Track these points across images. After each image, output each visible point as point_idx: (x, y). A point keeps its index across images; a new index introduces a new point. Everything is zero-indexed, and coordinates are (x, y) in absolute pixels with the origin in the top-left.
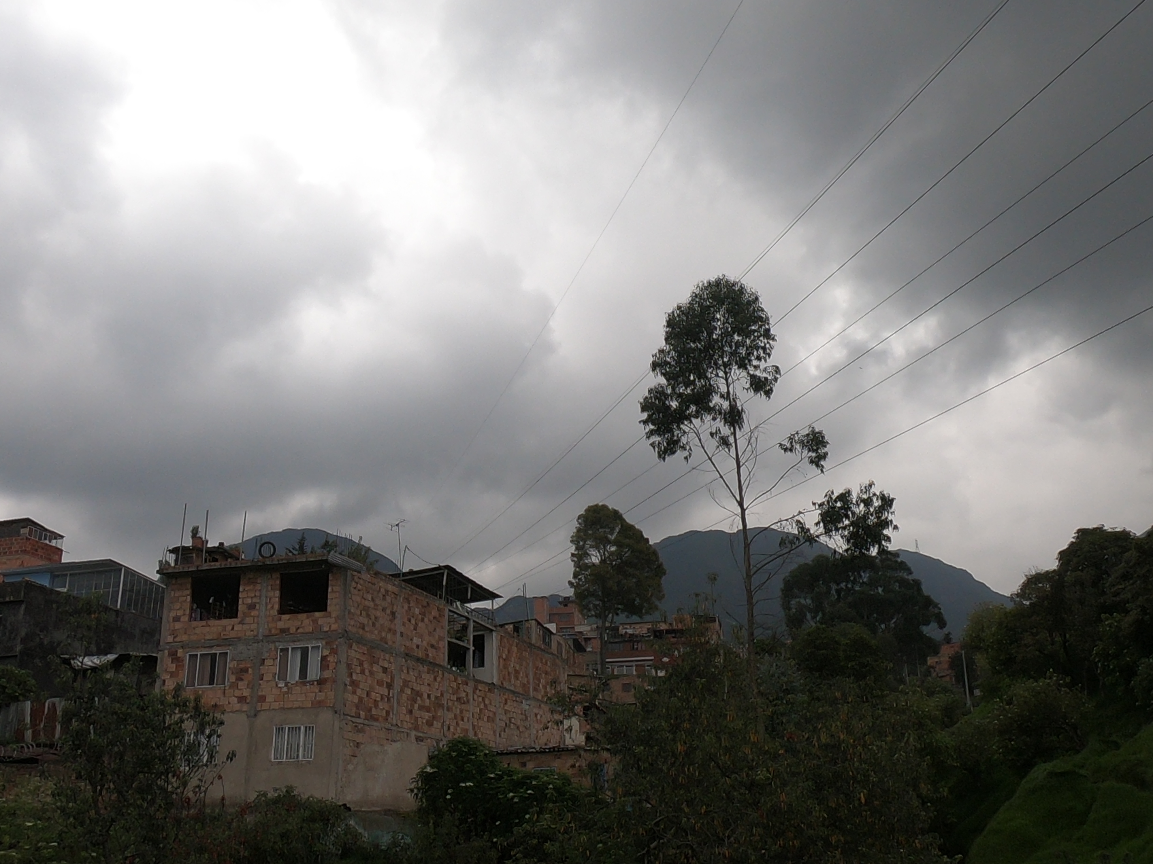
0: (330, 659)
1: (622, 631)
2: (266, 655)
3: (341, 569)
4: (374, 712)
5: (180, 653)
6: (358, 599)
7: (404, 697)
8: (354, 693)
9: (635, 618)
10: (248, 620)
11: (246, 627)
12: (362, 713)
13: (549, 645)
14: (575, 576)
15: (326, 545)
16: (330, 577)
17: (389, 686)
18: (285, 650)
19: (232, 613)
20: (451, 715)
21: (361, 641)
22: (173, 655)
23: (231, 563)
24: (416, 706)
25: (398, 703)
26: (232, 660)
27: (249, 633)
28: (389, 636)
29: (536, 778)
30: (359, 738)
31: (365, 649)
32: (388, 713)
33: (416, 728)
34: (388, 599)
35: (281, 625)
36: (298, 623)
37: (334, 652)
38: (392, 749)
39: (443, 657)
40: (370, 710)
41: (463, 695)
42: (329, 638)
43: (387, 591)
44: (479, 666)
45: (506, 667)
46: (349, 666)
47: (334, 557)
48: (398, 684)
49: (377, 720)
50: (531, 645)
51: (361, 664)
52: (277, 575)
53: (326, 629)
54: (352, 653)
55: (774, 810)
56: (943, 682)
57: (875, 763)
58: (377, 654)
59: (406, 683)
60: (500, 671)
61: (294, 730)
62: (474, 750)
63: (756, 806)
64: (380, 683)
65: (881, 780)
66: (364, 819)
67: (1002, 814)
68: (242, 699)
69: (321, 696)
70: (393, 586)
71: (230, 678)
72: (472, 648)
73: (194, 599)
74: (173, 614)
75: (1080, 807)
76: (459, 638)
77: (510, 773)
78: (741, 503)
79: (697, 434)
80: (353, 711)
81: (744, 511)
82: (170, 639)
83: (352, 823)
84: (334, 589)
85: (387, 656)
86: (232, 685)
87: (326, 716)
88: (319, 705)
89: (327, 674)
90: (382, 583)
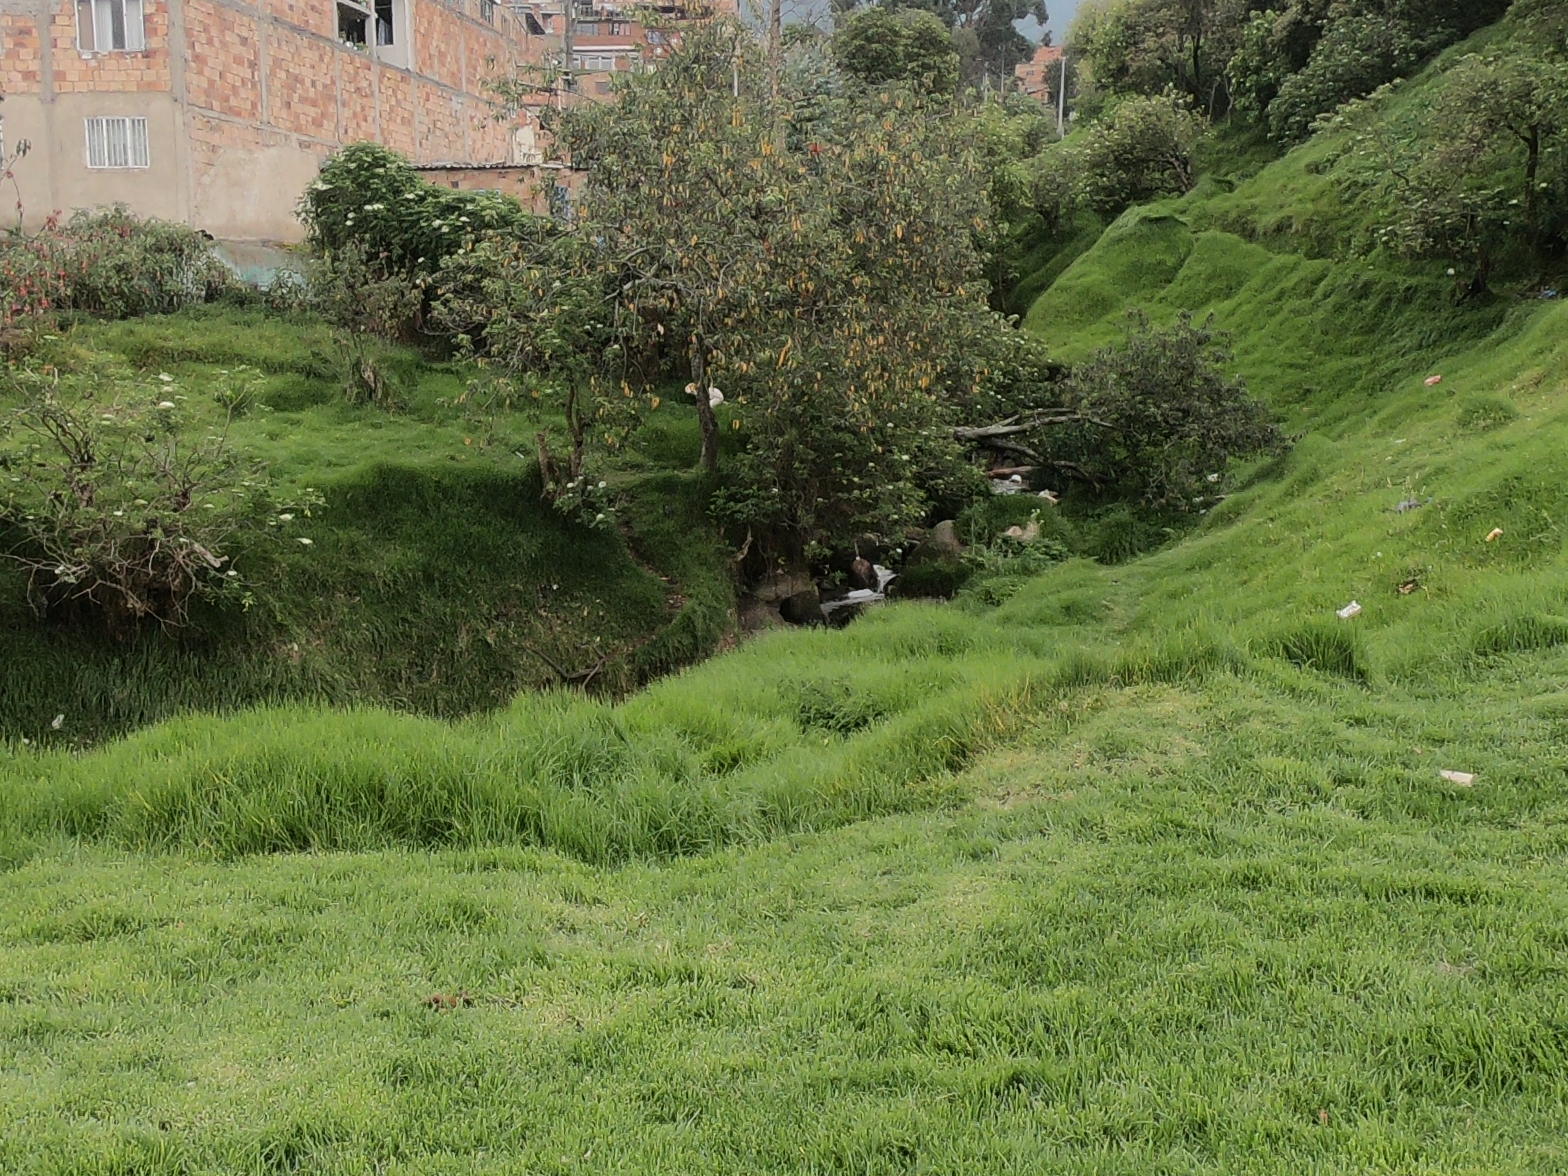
0: (159, 19)
4: (233, 102)
7: (277, 84)
8: (200, 73)
12: (216, 104)
17: (253, 65)
18: (85, 3)
20: (348, 113)
24: (296, 97)
25: (269, 90)
29: (472, 201)
30: (215, 138)
32: (254, 105)
33: (298, 128)
38: (266, 157)
39: (330, 26)
40: (227, 100)
41: (364, 84)
44: (386, 43)
45: (425, 46)
46: (188, 32)
48: (265, 62)
49: (238, 114)
51: (206, 30)
55: (786, 246)
56: (1031, 100)
57: (921, 188)
58: (230, 15)
59: (277, 63)
60: (417, 52)
61: (116, 124)
62: (379, 161)
63: (763, 236)
64: (238, 60)
65: (926, 210)
66: (234, 251)
67: (1076, 267)
68: (29, 75)
69: (150, 76)
71: (5, 43)
72: (374, 15)
76: (354, 1)
77: (436, 193)
80: (202, 100)
83: (216, 256)
85: (246, 20)
86: (9, 54)
87: (161, 105)
88: (148, 88)
89: (155, 42)
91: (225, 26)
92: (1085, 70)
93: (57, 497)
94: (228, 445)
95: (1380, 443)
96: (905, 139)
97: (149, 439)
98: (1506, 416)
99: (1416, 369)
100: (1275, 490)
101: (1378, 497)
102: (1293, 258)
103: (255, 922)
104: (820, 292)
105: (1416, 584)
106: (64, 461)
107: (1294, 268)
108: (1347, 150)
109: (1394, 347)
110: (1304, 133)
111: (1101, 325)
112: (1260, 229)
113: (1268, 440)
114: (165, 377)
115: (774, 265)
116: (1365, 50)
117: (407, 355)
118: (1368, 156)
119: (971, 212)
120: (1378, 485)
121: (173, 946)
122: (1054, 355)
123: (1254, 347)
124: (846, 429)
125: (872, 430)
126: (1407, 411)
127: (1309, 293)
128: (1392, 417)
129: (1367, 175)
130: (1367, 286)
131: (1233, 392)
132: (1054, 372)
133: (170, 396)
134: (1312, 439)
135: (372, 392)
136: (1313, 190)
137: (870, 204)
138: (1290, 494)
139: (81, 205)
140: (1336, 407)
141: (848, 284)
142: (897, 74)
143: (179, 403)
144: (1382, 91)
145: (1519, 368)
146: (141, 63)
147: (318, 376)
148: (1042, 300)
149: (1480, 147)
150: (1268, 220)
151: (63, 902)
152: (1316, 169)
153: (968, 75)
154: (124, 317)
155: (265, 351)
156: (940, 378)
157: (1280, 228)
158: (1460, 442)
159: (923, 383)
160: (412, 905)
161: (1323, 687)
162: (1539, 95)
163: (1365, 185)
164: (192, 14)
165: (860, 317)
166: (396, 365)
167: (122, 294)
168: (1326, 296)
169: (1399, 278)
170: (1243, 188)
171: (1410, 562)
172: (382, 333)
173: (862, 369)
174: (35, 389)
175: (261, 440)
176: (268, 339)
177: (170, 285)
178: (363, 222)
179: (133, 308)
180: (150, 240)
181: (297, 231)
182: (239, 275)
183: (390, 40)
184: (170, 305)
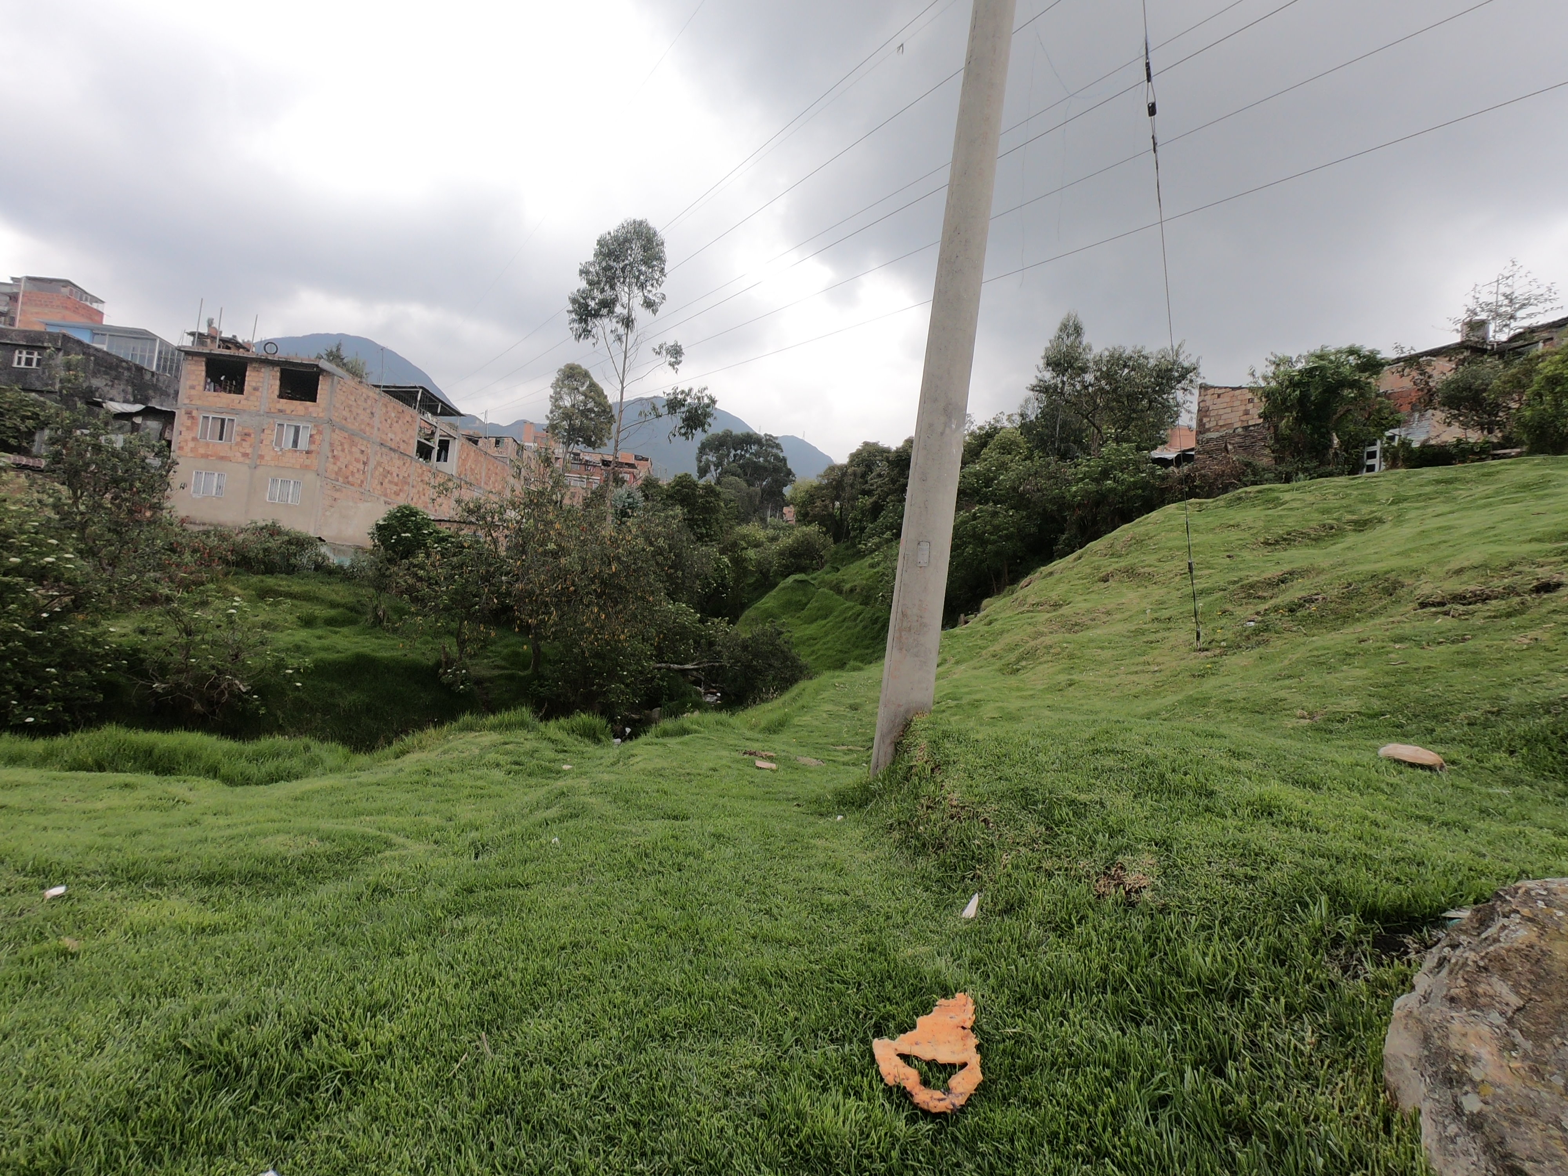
0: (317, 437)
1: (581, 457)
2: (265, 427)
3: (330, 374)
4: (350, 479)
5: (195, 413)
6: (343, 398)
7: (377, 473)
8: (335, 464)
9: (590, 449)
10: (252, 398)
11: (251, 403)
12: (341, 479)
13: (521, 457)
14: (551, 412)
16: (321, 378)
17: (365, 463)
18: (281, 425)
19: (240, 390)
21: (342, 429)
22: (189, 413)
23: (240, 353)
24: (386, 480)
25: (372, 476)
26: (238, 425)
27: (253, 408)
28: (368, 429)
30: (337, 495)
31: (346, 435)
32: (362, 481)
33: (384, 495)
34: (369, 402)
35: (279, 406)
36: (293, 408)
37: (320, 432)
38: (362, 505)
39: (412, 450)
40: (347, 478)
42: (316, 422)
43: (368, 397)
44: (442, 461)
46: (331, 445)
47: (324, 364)
48: (372, 463)
49: (352, 485)
50: (485, 453)
51: (342, 444)
52: (277, 369)
53: (315, 415)
54: (335, 436)
55: (558, 568)
58: (356, 439)
59: (379, 464)
60: (460, 466)
61: (285, 482)
62: (414, 514)
64: (357, 460)
66: (333, 548)
67: (764, 599)
68: (245, 455)
69: (308, 462)
70: (374, 394)
71: (236, 438)
72: (437, 448)
73: (208, 374)
74: (189, 383)
75: (804, 600)
76: (428, 440)
77: (438, 532)
78: (622, 383)
79: (603, 328)
80: (333, 476)
81: (623, 388)
82: (187, 401)
83: (323, 550)
84: (323, 387)
85: (365, 443)
86: (237, 444)
87: (310, 476)
88: (306, 468)
89: (313, 447)
90: (364, 390)
91: (353, 444)
102: (853, 604)
104: (576, 592)
106: (176, 634)
115: (552, 577)
123: (828, 642)
127: (855, 620)
139: (255, 518)
146: (304, 456)
147: (357, 612)
148: (746, 613)
154: (263, 574)
166: (397, 610)
167: (264, 563)
168: (861, 621)
173: (593, 629)
176: (339, 592)
177: (293, 561)
178: (400, 540)
179: (270, 569)
180: (287, 538)
181: (369, 544)
182: (334, 560)
183: (446, 460)
184: (291, 570)
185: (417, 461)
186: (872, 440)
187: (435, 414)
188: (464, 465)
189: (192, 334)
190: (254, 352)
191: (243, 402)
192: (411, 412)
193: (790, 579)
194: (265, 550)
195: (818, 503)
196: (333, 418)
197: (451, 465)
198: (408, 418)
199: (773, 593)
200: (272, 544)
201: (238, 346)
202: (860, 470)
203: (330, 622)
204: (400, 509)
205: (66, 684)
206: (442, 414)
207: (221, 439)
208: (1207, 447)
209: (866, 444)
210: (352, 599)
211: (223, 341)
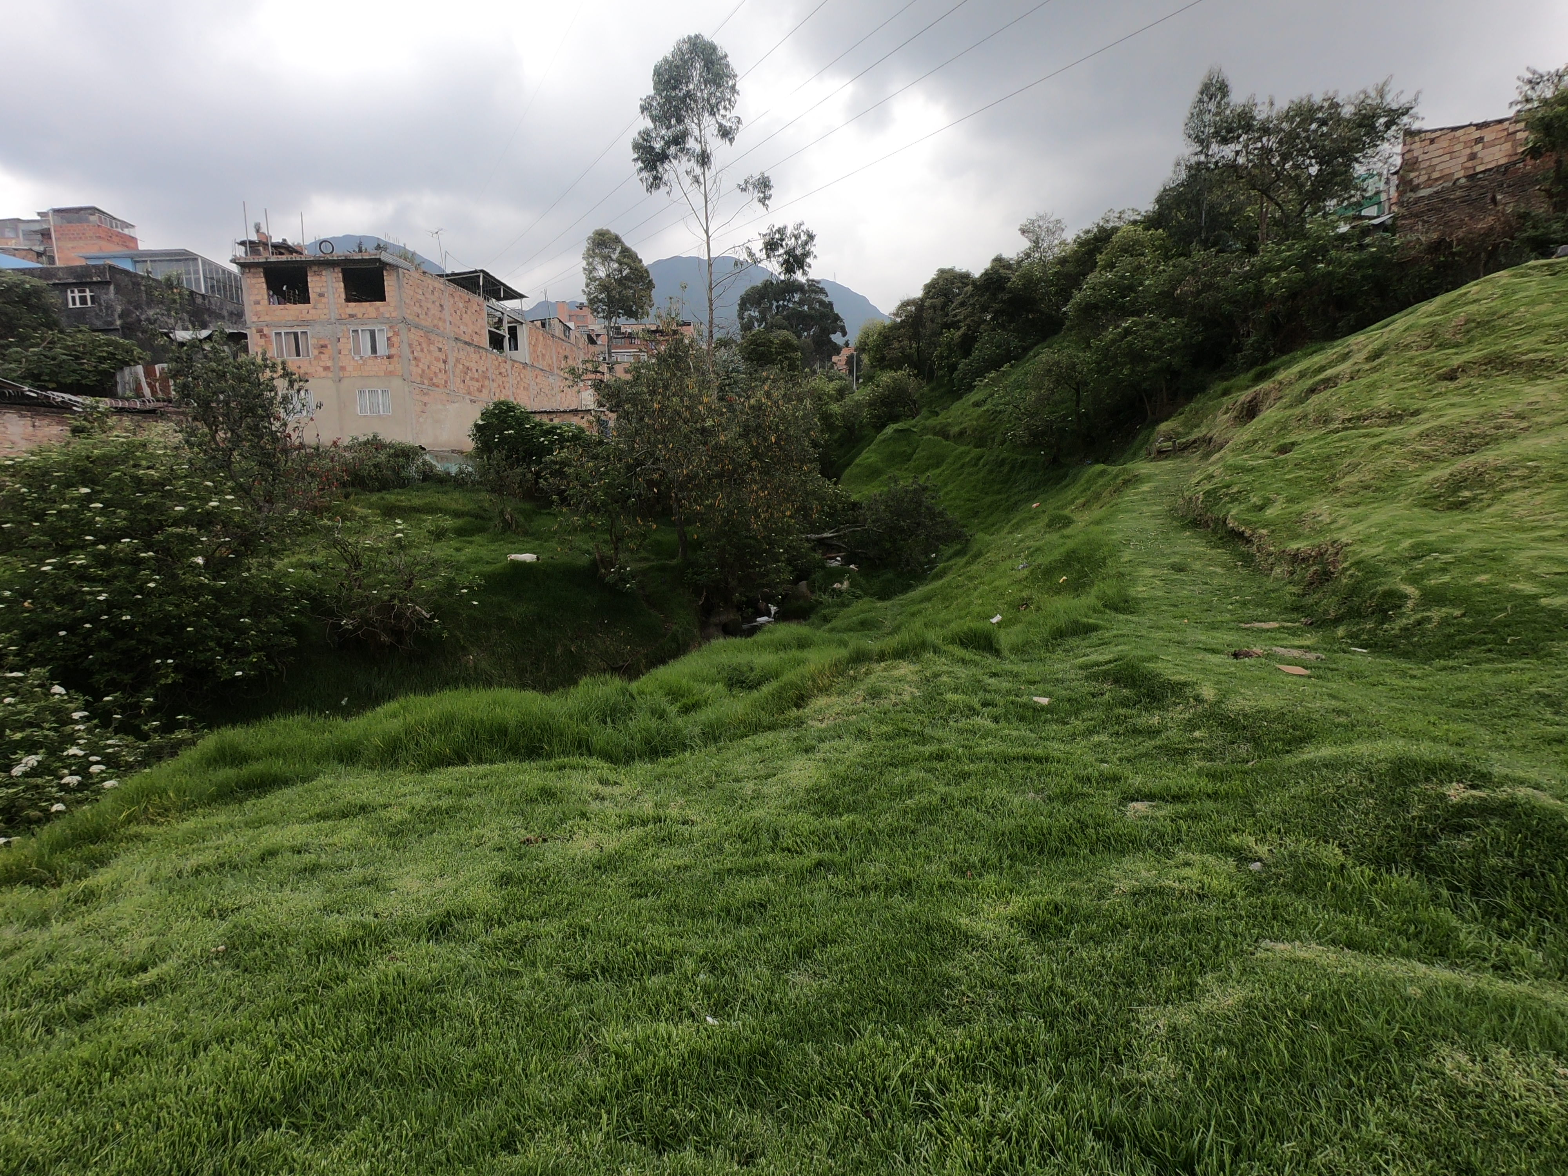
0: (394, 339)
1: (623, 330)
2: (340, 335)
3: (394, 267)
4: (435, 380)
5: (266, 331)
6: (411, 293)
7: (458, 371)
8: (417, 366)
9: (633, 320)
10: (319, 306)
11: (319, 311)
12: (426, 382)
13: (569, 337)
14: (587, 285)
15: (378, 247)
16: (385, 273)
17: (445, 362)
18: (356, 331)
19: (306, 300)
20: (495, 385)
21: (417, 327)
23: (295, 257)
24: (468, 378)
25: (454, 374)
26: (312, 337)
27: (322, 317)
28: (440, 324)
29: (560, 428)
30: (426, 399)
31: (422, 333)
32: (446, 382)
33: (469, 393)
34: (437, 294)
35: (349, 311)
36: (363, 310)
37: (396, 334)
38: (453, 408)
39: (485, 341)
40: (432, 379)
41: (503, 370)
42: (391, 323)
43: (434, 287)
44: (514, 350)
46: (410, 345)
47: (385, 257)
48: (451, 361)
49: (438, 386)
50: (553, 336)
51: (420, 344)
52: (338, 269)
53: (387, 315)
55: (716, 446)
56: (840, 373)
57: (784, 418)
58: (432, 336)
59: (458, 360)
60: (531, 354)
61: (373, 393)
62: (511, 408)
63: (705, 444)
64: (437, 359)
65: (787, 428)
66: (437, 456)
67: (864, 455)
68: (326, 368)
69: (391, 368)
70: (439, 284)
71: (313, 352)
72: (508, 336)
73: (269, 288)
74: (253, 298)
75: (909, 450)
76: (497, 328)
77: (541, 425)
78: (707, 232)
79: (676, 172)
80: (418, 380)
81: (708, 237)
82: (255, 319)
83: (427, 458)
84: (390, 283)
85: (441, 339)
86: (316, 358)
87: (397, 382)
88: (390, 374)
89: (393, 351)
90: (429, 281)
91: (430, 342)
92: (865, 359)
93: (342, 584)
94: (433, 554)
95: (1010, 537)
96: (776, 394)
97: (391, 553)
98: (1068, 522)
99: (1030, 500)
100: (962, 561)
101: (1009, 563)
102: (967, 448)
103: (435, 804)
104: (735, 470)
105: (1027, 606)
106: (345, 566)
107: (968, 453)
108: (991, 395)
109: (1016, 490)
110: (970, 388)
111: (877, 483)
112: (952, 433)
113: (959, 536)
114: (398, 521)
115: (712, 457)
116: (997, 348)
117: (527, 506)
118: (1000, 397)
119: (809, 429)
120: (1010, 557)
121: (390, 818)
122: (854, 498)
123: (951, 491)
124: (750, 537)
125: (764, 538)
126: (1023, 521)
127: (976, 465)
128: (1017, 523)
129: (1001, 407)
130: (1003, 460)
131: (941, 514)
132: (855, 506)
133: (401, 531)
134: (980, 535)
135: (510, 525)
136: (975, 415)
137: (759, 426)
138: (968, 563)
139: (355, 434)
140: (990, 520)
141: (749, 466)
142: (773, 362)
143: (406, 535)
144: (1006, 367)
145: (1076, 498)
146: (386, 361)
147: (482, 518)
148: (848, 471)
149: (1053, 393)
150: (956, 429)
151: (333, 798)
152: (977, 404)
153: (807, 362)
154: (379, 491)
155: (454, 506)
156: (798, 510)
157: (962, 433)
158: (1047, 536)
159: (788, 513)
160: (519, 791)
161: (977, 658)
162: (1079, 368)
163: (1000, 412)
164: (412, 336)
165: (755, 482)
166: (522, 512)
167: (377, 479)
168: (984, 466)
169: (1018, 456)
170: (943, 414)
171: (1024, 594)
172: (514, 495)
173: (756, 508)
174: (330, 529)
175: (451, 551)
176: (455, 500)
177: (403, 474)
178: (504, 439)
179: (384, 486)
180: (392, 451)
181: (470, 445)
182: (439, 467)
183: (516, 349)
184: (403, 484)
185: (492, 353)
186: (947, 266)
187: (499, 299)
188: (535, 351)
189: (243, 243)
190: (308, 254)
191: (312, 311)
192: (477, 300)
193: (889, 430)
194: (376, 466)
195: (896, 345)
196: (406, 316)
197: (523, 353)
198: (476, 307)
199: (872, 447)
200: (382, 457)
201: (290, 250)
202: (938, 301)
203: (460, 532)
204: (497, 405)
205: (260, 631)
206: (505, 298)
207: (298, 354)
208: (1415, 209)
209: (942, 272)
210: (471, 506)
211: (275, 246)
